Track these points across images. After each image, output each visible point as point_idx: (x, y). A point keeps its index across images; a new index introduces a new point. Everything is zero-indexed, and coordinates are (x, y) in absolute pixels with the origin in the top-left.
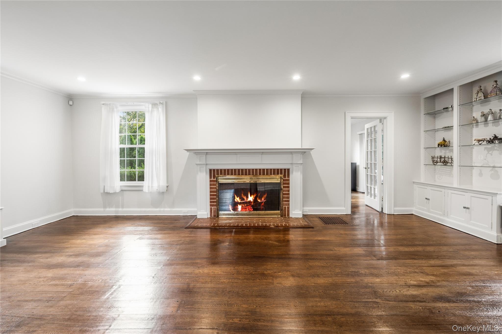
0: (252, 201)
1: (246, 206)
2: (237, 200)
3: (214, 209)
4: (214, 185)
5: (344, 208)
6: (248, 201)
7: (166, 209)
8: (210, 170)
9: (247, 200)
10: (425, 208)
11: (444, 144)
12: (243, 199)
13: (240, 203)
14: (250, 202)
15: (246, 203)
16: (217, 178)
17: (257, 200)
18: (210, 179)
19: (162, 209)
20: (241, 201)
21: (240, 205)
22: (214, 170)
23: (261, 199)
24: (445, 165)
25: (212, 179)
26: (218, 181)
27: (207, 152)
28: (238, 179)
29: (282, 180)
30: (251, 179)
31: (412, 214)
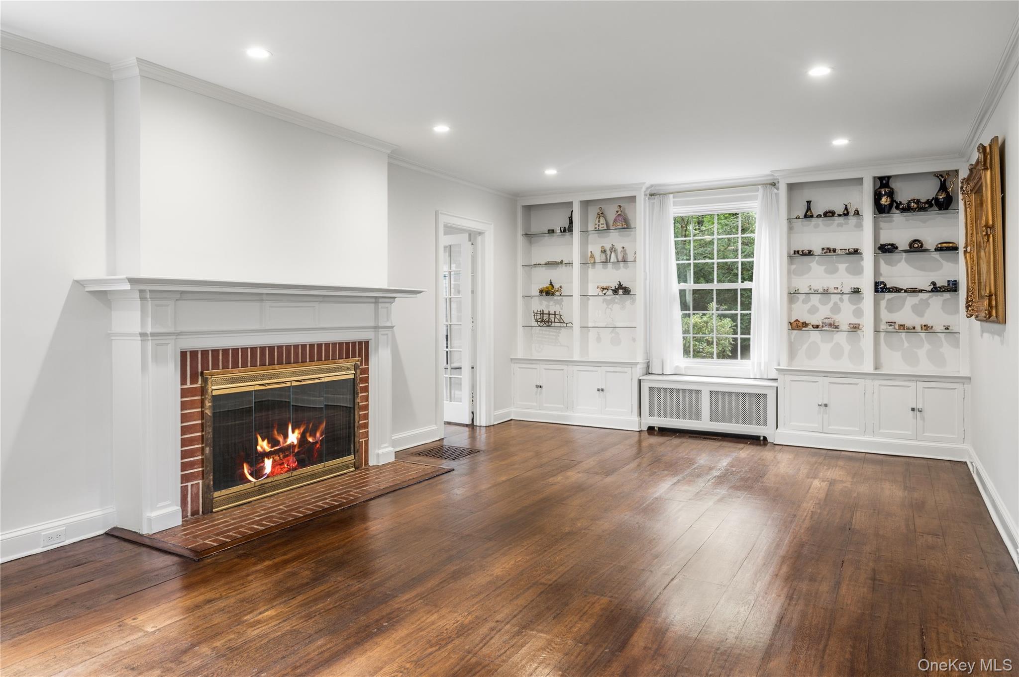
0: (296, 442)
1: (282, 458)
2: (262, 448)
3: (195, 490)
4: (191, 404)
6: (287, 445)
8: (183, 354)
9: (286, 442)
10: (535, 404)
12: (277, 443)
13: (268, 455)
14: (292, 446)
15: (282, 450)
16: (205, 381)
17: (307, 440)
18: (182, 384)
20: (272, 448)
21: (269, 459)
22: (194, 354)
23: (315, 436)
25: (186, 384)
26: (210, 391)
27: (182, 292)
28: (264, 377)
29: (358, 371)
30: (294, 374)
31: (512, 420)
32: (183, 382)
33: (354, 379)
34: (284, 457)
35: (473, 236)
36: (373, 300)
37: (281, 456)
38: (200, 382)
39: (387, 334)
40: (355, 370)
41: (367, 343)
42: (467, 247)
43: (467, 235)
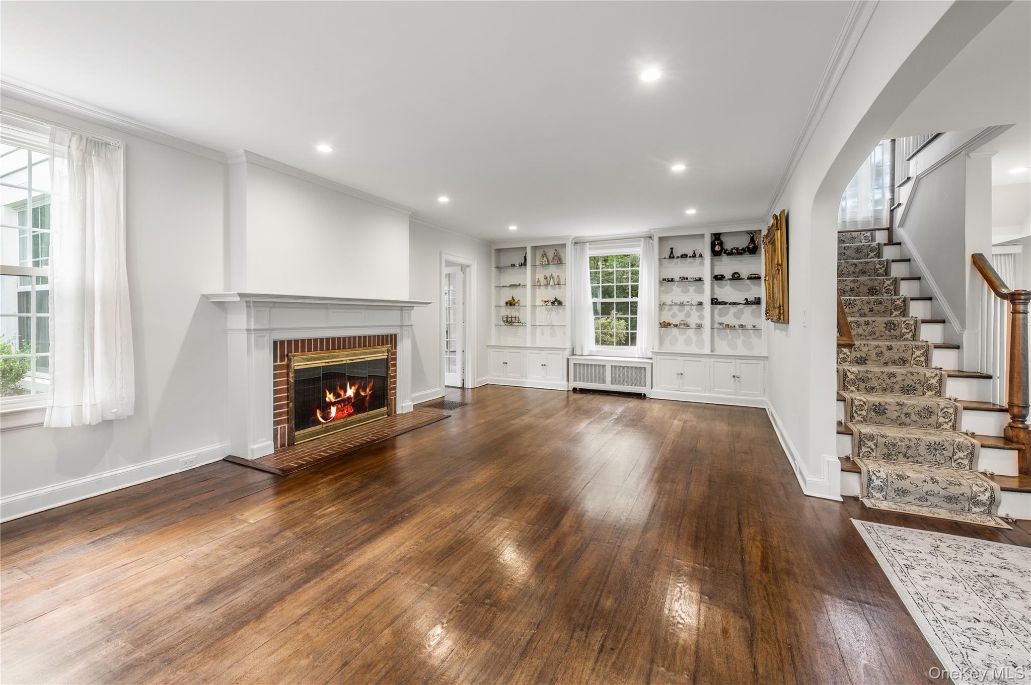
2: (329, 399)
3: (282, 430)
4: (281, 375)
5: (439, 389)
6: (347, 398)
7: (120, 471)
8: (275, 343)
9: (346, 395)
10: (502, 374)
11: (511, 304)
12: (339, 396)
13: (333, 404)
14: (350, 398)
15: (343, 401)
16: (289, 360)
17: (360, 394)
18: (274, 362)
19: (107, 474)
20: (336, 399)
21: (334, 407)
22: (282, 342)
23: (365, 391)
24: (511, 325)
25: (277, 362)
26: (293, 366)
27: (273, 303)
28: (329, 357)
29: (390, 354)
30: (348, 355)
31: (489, 384)
32: (275, 360)
33: (387, 358)
34: (344, 406)
35: (464, 268)
36: (400, 308)
37: (342, 405)
38: (286, 361)
39: (409, 330)
40: (388, 353)
41: (395, 335)
42: (460, 275)
43: (460, 267)
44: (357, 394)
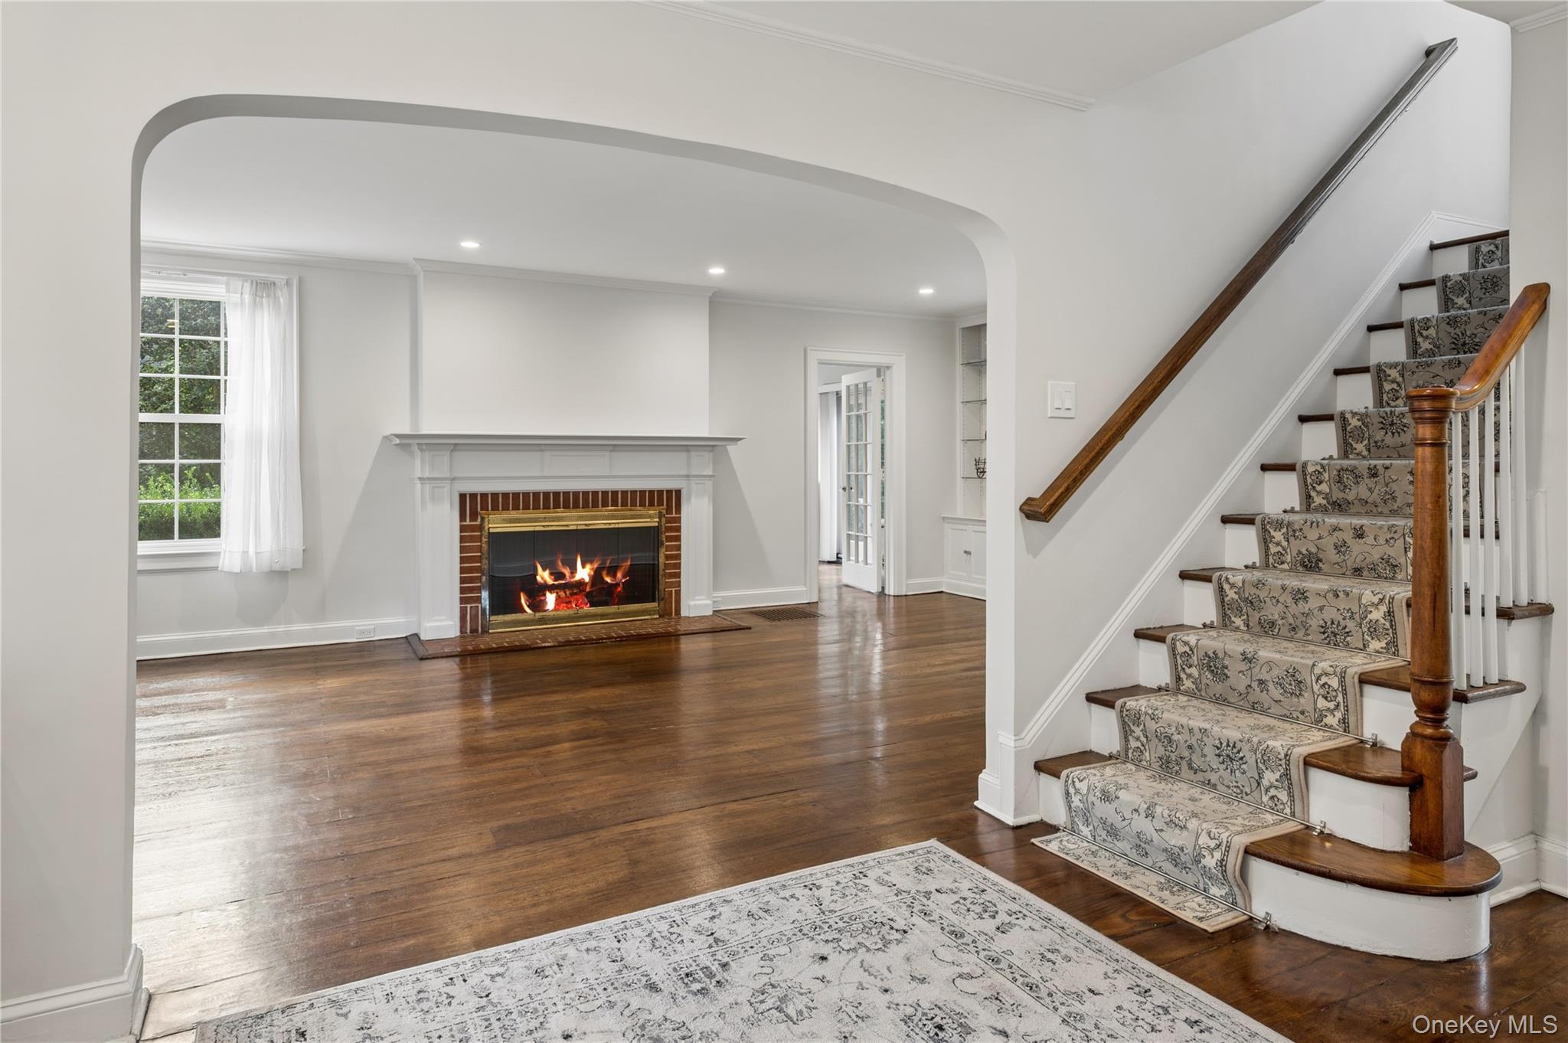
0: (587, 579)
1: (568, 595)
2: (542, 578)
3: (474, 611)
4: (472, 539)
6: (576, 581)
7: (296, 627)
8: (462, 497)
9: (574, 577)
10: (964, 574)
12: (562, 576)
13: (552, 588)
14: (581, 584)
15: (570, 585)
16: (483, 519)
17: (603, 579)
18: (461, 521)
19: (281, 629)
20: (555, 580)
21: (551, 593)
22: (473, 496)
23: (614, 576)
25: (466, 521)
26: (486, 528)
27: (456, 445)
28: (545, 519)
29: (663, 520)
30: (581, 518)
31: (942, 592)
32: (462, 518)
33: (658, 527)
34: (572, 594)
37: (568, 593)
38: (479, 520)
39: (704, 483)
40: (660, 518)
41: (678, 492)
44: (596, 577)
